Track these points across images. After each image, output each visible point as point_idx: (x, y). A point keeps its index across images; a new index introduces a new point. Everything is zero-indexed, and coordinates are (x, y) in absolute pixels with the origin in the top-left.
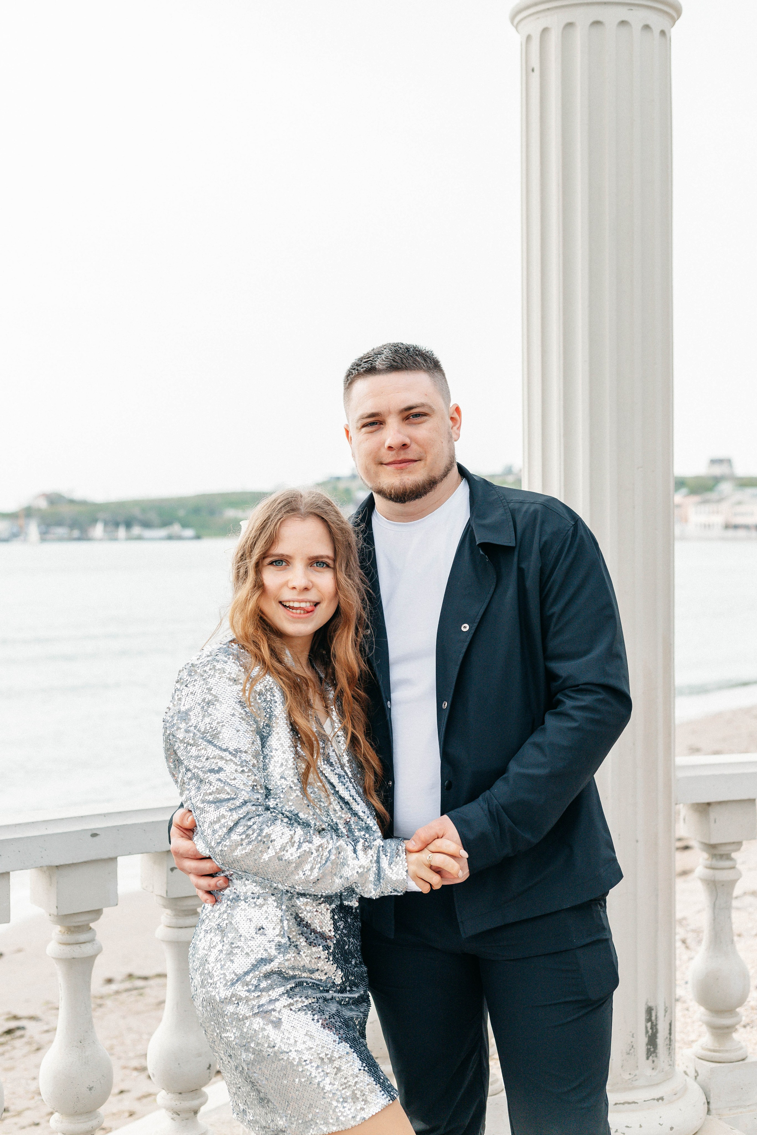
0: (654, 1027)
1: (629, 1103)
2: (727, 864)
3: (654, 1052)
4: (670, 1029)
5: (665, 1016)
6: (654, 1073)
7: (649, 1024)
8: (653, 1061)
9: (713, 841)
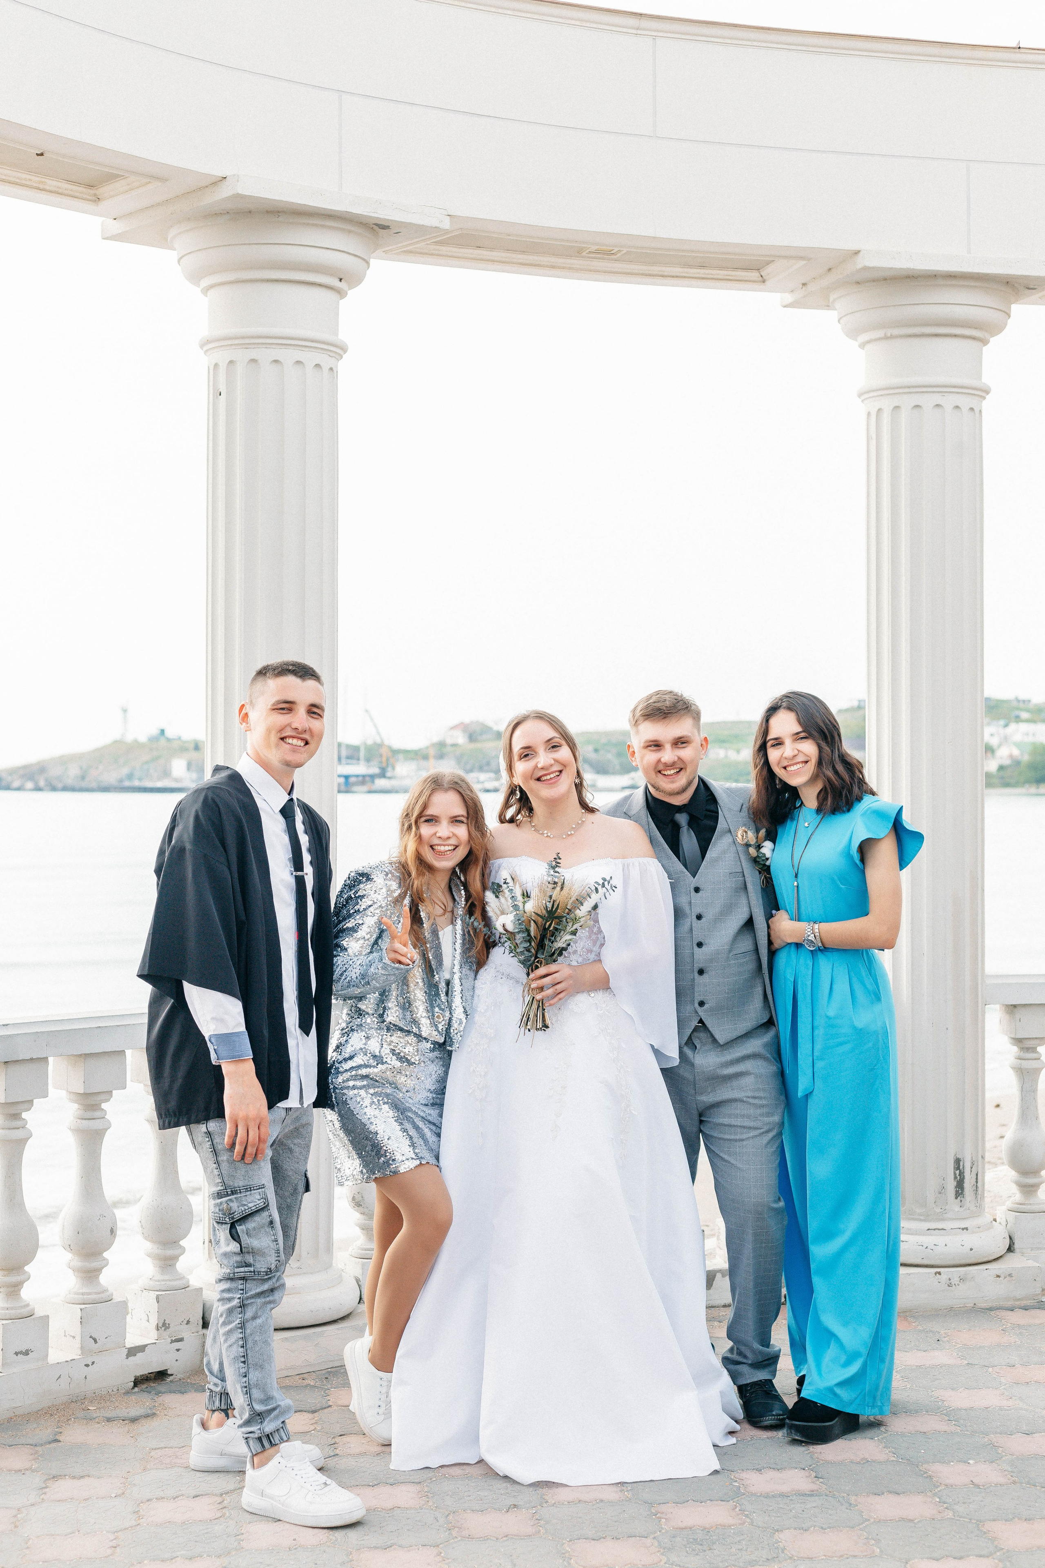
0: (962, 1174)
1: (939, 1229)
2: (1034, 1055)
3: (962, 1193)
4: (977, 1179)
5: (972, 1168)
6: (962, 1209)
7: (958, 1172)
8: (961, 1201)
9: (1019, 1036)
